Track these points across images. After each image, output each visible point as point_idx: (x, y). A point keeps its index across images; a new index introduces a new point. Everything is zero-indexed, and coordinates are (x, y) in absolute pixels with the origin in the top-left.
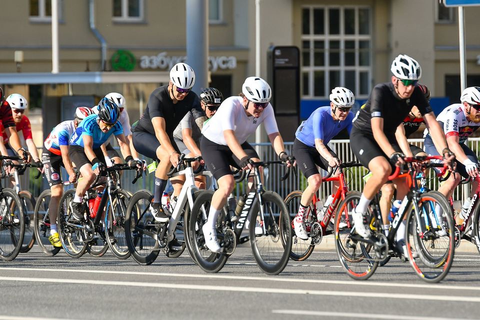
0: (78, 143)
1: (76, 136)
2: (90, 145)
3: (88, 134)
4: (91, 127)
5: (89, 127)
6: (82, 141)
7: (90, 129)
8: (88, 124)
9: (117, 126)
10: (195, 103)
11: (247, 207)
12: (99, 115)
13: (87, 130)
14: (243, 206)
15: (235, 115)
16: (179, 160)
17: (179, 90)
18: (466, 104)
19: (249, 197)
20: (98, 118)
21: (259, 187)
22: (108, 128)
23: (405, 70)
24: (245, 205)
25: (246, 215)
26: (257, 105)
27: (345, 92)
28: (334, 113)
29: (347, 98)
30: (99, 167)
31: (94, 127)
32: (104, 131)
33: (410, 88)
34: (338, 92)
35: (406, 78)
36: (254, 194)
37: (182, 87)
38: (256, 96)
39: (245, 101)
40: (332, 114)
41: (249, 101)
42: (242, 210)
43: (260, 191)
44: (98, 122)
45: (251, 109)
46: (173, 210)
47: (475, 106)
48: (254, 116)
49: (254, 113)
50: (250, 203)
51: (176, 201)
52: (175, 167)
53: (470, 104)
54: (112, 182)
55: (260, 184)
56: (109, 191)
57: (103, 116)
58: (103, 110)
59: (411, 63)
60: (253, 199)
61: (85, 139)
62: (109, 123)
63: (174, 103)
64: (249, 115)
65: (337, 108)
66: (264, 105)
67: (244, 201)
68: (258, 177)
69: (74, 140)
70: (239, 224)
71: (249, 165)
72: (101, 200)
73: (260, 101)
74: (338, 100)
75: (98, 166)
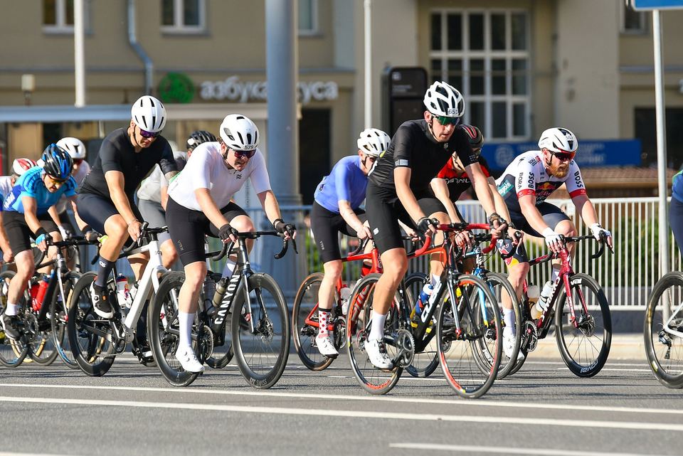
0: (15, 207)
1: (12, 197)
2: (32, 210)
3: (29, 195)
4: (33, 184)
5: (31, 185)
6: (21, 205)
7: (33, 188)
8: (29, 181)
9: (70, 184)
10: (165, 153)
11: (229, 295)
12: (45, 168)
13: (28, 189)
14: (223, 294)
15: (210, 168)
16: (141, 231)
17: (144, 134)
18: (545, 151)
19: (232, 281)
20: (43, 172)
21: (245, 267)
22: (57, 186)
23: (442, 103)
24: (227, 293)
25: (227, 306)
26: (239, 154)
27: (378, 135)
28: (364, 164)
29: (382, 145)
30: (46, 240)
31: (37, 184)
32: (51, 190)
33: (448, 128)
34: (369, 136)
35: (444, 114)
36: (238, 277)
37: (148, 130)
38: (238, 141)
39: (224, 148)
40: (362, 167)
41: (229, 147)
42: (221, 299)
43: (246, 273)
44: (43, 177)
45: (231, 159)
46: (133, 300)
47: (557, 155)
48: (236, 168)
49: (235, 164)
50: (234, 289)
51: (137, 288)
52: (135, 241)
53: (551, 152)
54: (63, 262)
55: (247, 263)
56: (59, 275)
57: (50, 170)
58: (51, 160)
59: (451, 94)
60: (238, 284)
61: (25, 202)
62: (59, 179)
63: (136, 151)
64: (230, 168)
65: (368, 158)
66: (249, 154)
67: (225, 286)
68: (243, 253)
69: (10, 203)
70: (217, 319)
71: (231, 236)
72: (48, 286)
73: (243, 147)
74: (369, 147)
75: (44, 238)
